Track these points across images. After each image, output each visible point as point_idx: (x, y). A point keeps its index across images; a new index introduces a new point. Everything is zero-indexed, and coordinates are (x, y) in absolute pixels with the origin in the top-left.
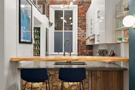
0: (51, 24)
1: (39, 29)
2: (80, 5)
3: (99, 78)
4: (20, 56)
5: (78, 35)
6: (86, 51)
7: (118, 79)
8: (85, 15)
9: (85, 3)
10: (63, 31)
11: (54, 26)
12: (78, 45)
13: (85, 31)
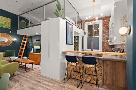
0: (85, 33)
1: (78, 37)
2: (105, 19)
3: (109, 65)
4: (66, 50)
5: (103, 39)
6: (109, 49)
7: (123, 68)
8: (108, 25)
9: (108, 18)
10: (93, 37)
11: (87, 34)
12: (103, 45)
13: (108, 36)
